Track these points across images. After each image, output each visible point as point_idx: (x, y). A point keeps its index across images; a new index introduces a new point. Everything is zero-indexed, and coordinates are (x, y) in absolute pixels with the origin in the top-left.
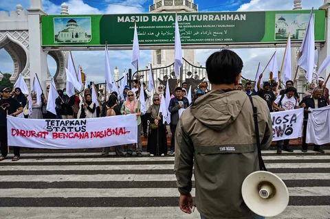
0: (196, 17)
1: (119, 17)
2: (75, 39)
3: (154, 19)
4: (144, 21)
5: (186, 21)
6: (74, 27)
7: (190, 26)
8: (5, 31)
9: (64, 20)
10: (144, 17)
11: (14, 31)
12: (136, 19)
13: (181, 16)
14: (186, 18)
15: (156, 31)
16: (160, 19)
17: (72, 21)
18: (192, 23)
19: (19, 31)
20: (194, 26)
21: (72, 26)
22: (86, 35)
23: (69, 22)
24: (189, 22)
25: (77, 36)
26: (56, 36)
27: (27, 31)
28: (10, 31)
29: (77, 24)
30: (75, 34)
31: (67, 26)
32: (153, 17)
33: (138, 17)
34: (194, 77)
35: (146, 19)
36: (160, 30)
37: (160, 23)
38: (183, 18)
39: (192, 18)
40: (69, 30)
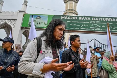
0: (102, 19)
1: (62, 17)
2: (38, 25)
3: (80, 18)
4: (75, 19)
5: (97, 20)
6: (39, 19)
7: (100, 23)
8: (6, 19)
9: (35, 16)
10: (75, 17)
11: (10, 19)
12: (71, 18)
13: (94, 18)
14: (97, 19)
15: (81, 24)
16: (83, 18)
17: (39, 17)
18: (100, 21)
19: (12, 20)
20: (102, 23)
21: (38, 19)
22: (44, 23)
23: (37, 17)
24: (99, 21)
25: (40, 24)
26: (30, 23)
27: (16, 20)
28: (8, 19)
29: (41, 18)
30: (39, 23)
31: (36, 19)
32: (79, 17)
33: (72, 17)
34: (102, 50)
35: (76, 18)
36: (83, 24)
37: (83, 20)
38: (95, 19)
39: (100, 19)
40: (37, 21)
